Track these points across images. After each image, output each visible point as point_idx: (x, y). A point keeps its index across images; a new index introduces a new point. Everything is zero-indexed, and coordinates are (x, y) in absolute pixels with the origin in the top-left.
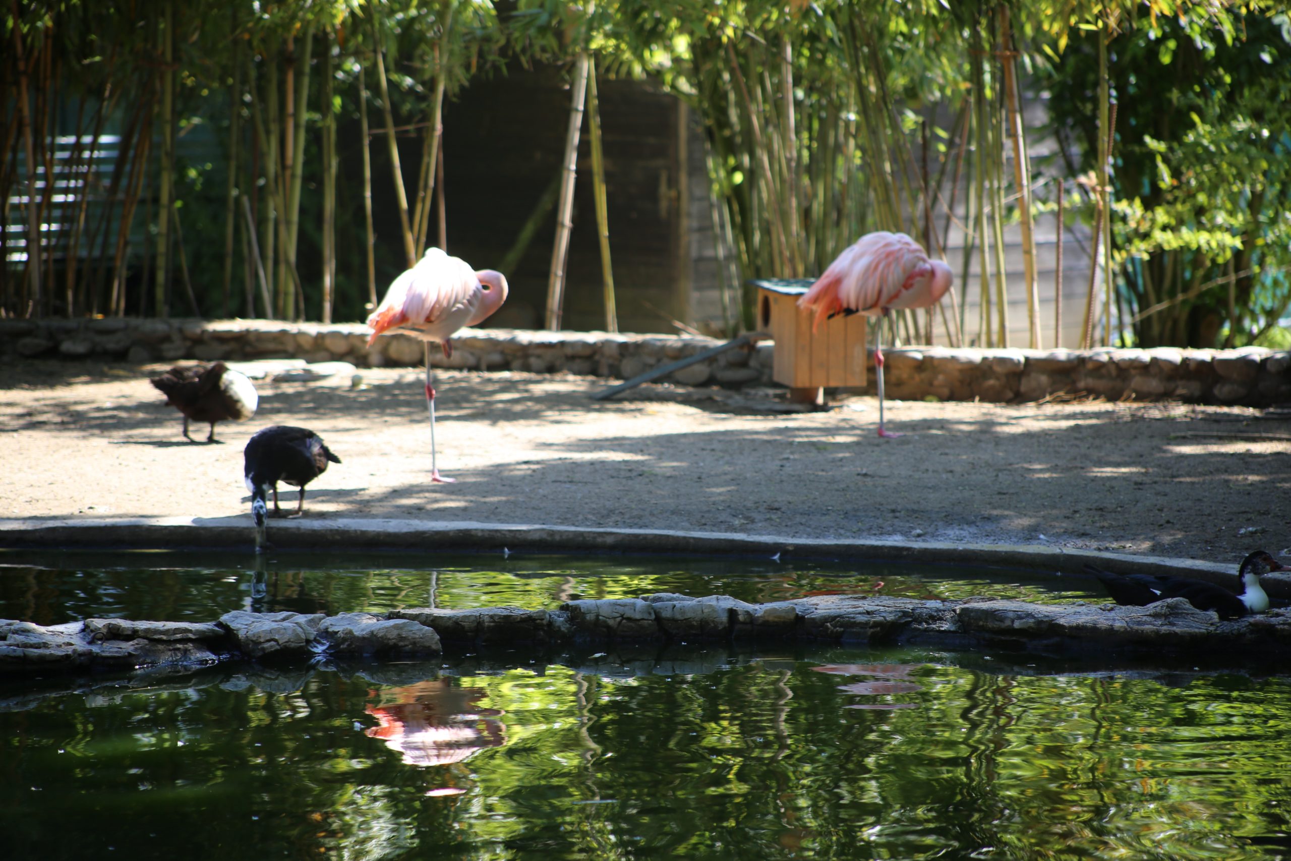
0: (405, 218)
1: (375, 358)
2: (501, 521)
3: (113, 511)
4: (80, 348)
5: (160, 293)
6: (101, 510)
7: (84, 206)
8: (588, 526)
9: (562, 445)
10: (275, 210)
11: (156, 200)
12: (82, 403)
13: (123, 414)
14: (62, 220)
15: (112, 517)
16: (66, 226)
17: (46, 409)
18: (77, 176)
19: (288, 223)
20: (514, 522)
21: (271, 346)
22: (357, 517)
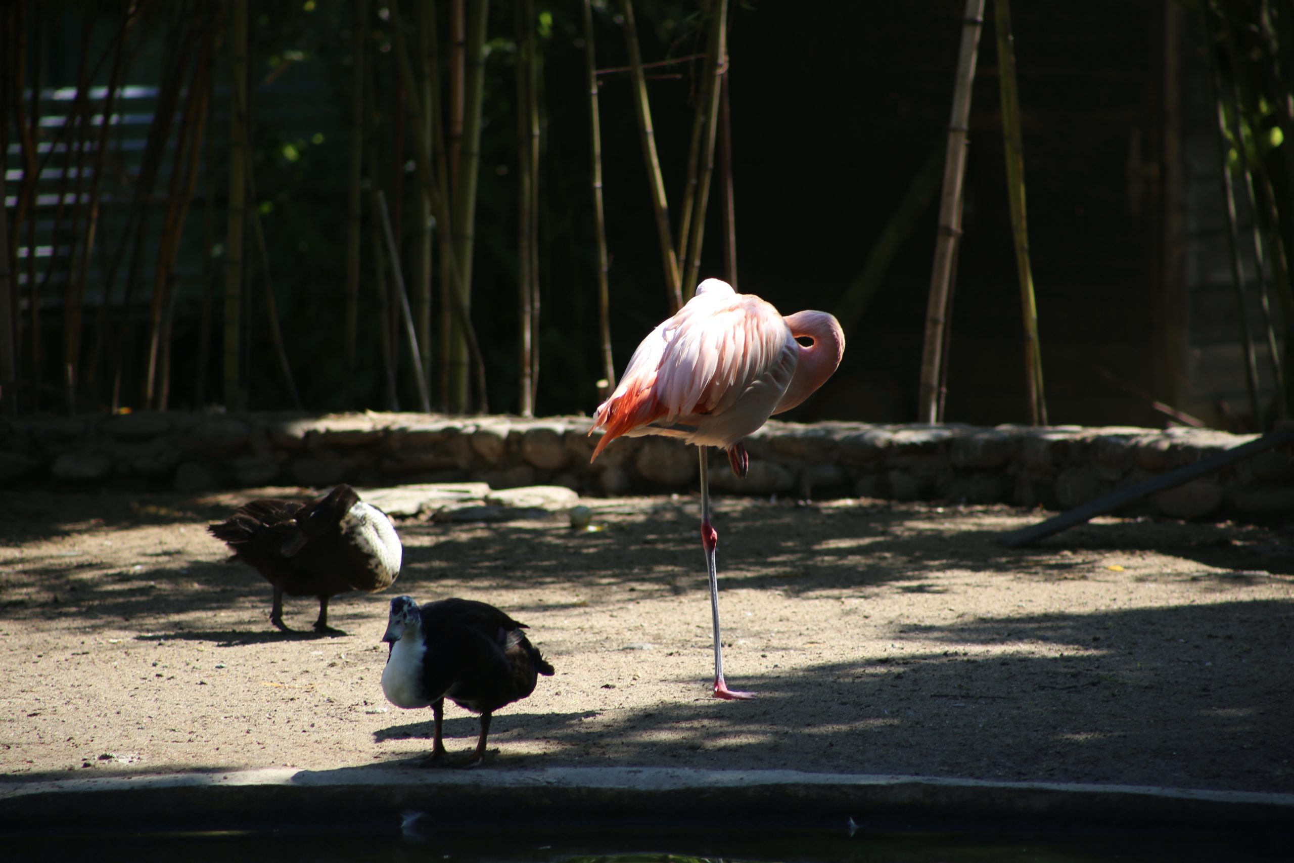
0: (664, 225)
1: (612, 478)
2: (842, 771)
3: (146, 762)
4: (89, 468)
5: (231, 368)
6: (123, 761)
7: (95, 214)
8: (998, 778)
9: (950, 629)
10: (434, 213)
11: (222, 201)
12: (91, 566)
13: (165, 586)
14: (55, 239)
15: (145, 772)
16: (63, 250)
17: (25, 579)
18: (80, 159)
19: (458, 238)
20: (863, 772)
21: (429, 458)
22: (581, 764)
